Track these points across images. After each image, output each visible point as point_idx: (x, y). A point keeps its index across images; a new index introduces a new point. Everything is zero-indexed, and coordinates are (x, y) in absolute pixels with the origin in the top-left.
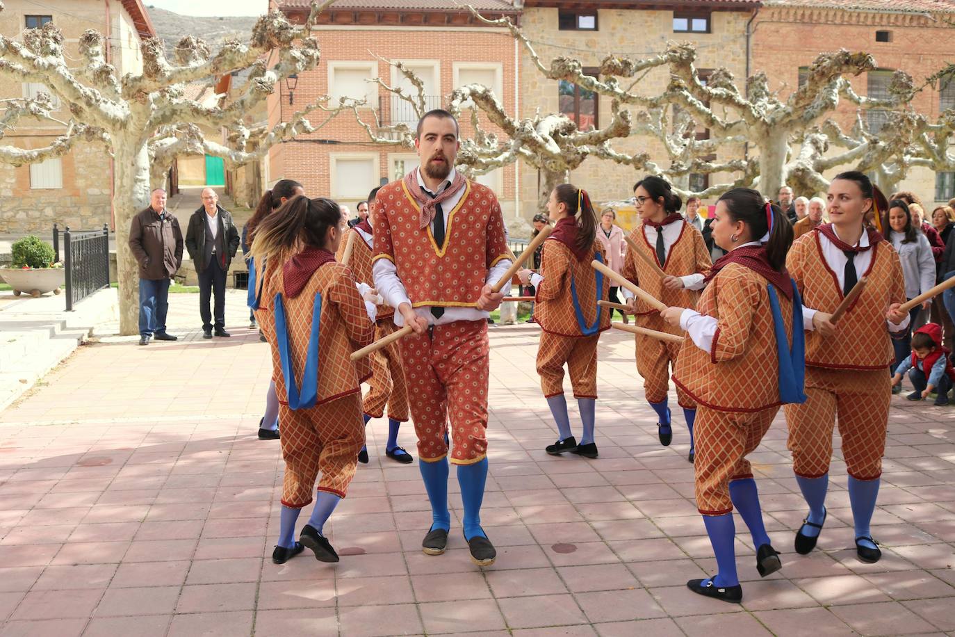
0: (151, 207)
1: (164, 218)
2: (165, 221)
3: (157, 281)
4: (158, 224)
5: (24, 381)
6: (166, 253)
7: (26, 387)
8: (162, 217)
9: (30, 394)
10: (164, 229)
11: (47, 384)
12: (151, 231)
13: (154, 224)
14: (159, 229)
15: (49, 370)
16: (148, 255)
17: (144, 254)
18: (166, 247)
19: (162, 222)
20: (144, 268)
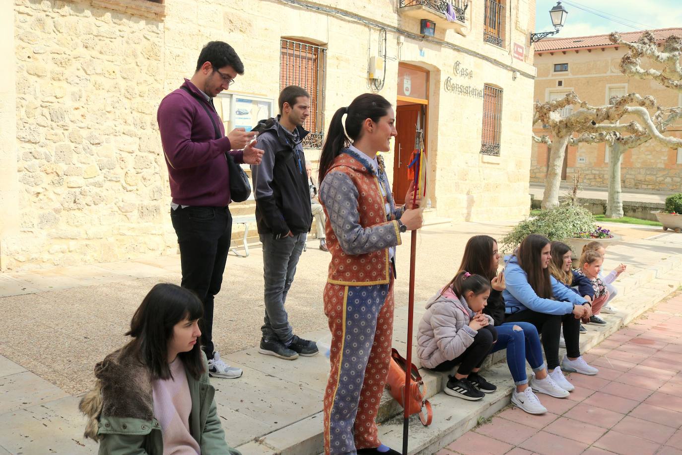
5: (671, 286)
7: (672, 290)
9: (675, 295)
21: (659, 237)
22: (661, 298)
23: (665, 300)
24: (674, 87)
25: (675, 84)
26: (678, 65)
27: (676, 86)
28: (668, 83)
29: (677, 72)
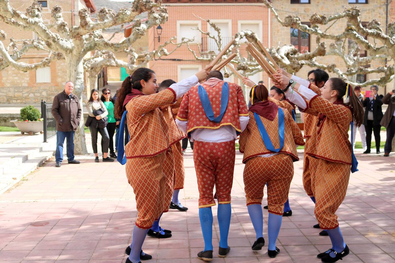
0: (64, 91)
1: (71, 98)
2: (72, 99)
3: (67, 132)
4: (68, 101)
5: (14, 179)
6: (72, 117)
7: (15, 182)
8: (70, 97)
9: (18, 185)
10: (71, 104)
11: (27, 180)
12: (64, 105)
13: (65, 101)
14: (68, 104)
15: (30, 172)
16: (62, 118)
17: (60, 117)
18: (72, 114)
19: (70, 100)
20: (60, 125)
21: (15, 140)
22: (6, 190)
23: (9, 190)
24: (12, 24)
25: (12, 21)
26: (9, 6)
27: (14, 23)
28: (7, 20)
29: (9, 11)
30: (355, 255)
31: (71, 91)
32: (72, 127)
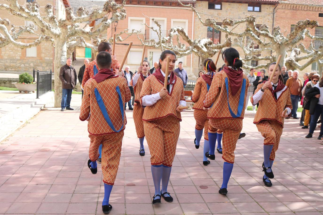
0: (67, 64)
3: (68, 89)
4: (69, 70)
5: (21, 122)
6: (72, 80)
7: (22, 124)
9: (24, 126)
10: (71, 72)
11: (29, 123)
12: (67, 72)
15: (30, 118)
18: (72, 78)
20: (65, 85)
21: (17, 96)
22: (17, 128)
23: (18, 129)
24: (18, 15)
26: (17, 3)
28: (14, 12)
29: (17, 7)
30: (247, 173)
31: (70, 64)
32: (72, 86)
